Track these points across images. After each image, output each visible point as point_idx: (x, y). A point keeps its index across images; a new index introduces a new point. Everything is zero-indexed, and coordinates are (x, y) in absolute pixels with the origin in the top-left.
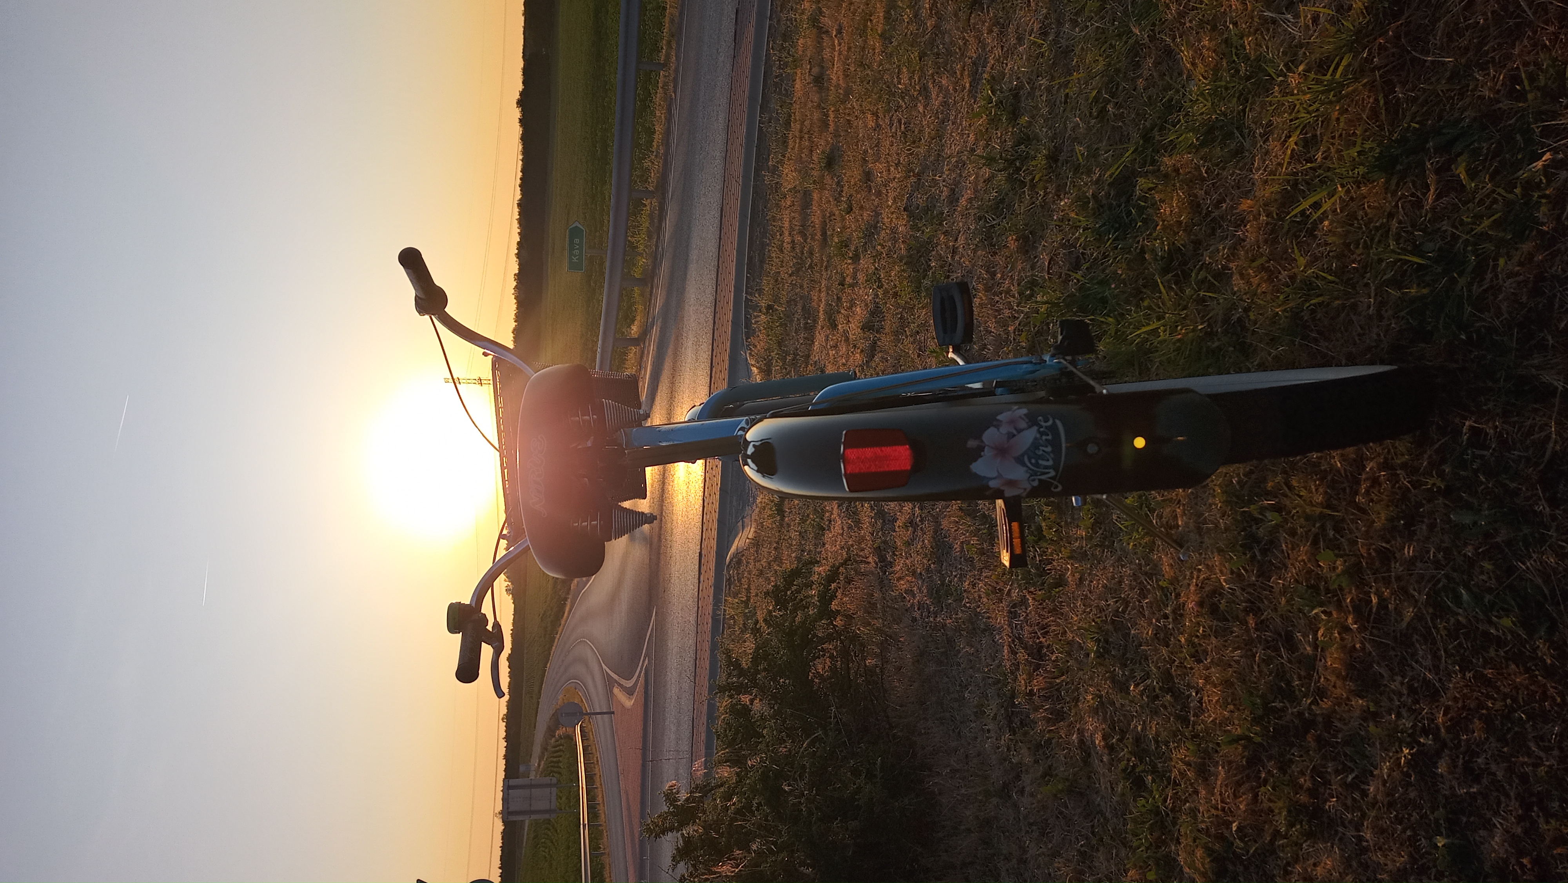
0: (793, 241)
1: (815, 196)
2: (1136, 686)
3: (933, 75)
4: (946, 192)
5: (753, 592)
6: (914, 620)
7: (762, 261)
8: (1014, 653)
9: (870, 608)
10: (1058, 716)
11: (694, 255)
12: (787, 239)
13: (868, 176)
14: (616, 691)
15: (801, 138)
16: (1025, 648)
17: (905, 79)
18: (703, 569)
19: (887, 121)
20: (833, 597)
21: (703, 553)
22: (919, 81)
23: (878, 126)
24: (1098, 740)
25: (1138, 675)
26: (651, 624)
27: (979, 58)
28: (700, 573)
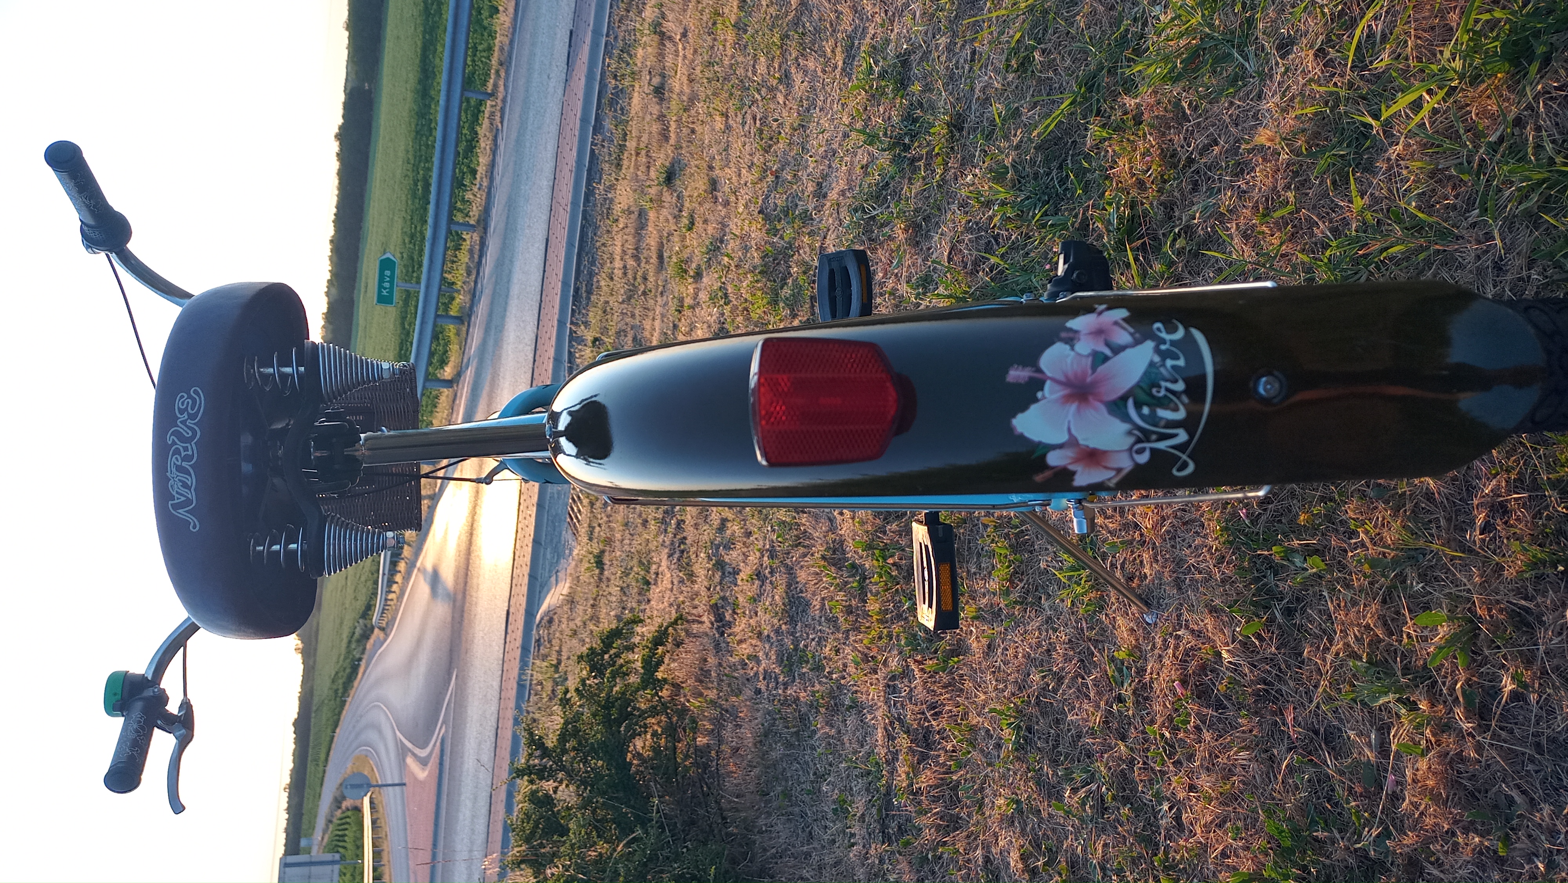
0: (625, 267)
1: (652, 215)
2: (1075, 791)
3: (797, 59)
4: (811, 188)
5: (565, 655)
6: (758, 692)
7: (589, 292)
8: (890, 737)
9: (703, 676)
10: (952, 824)
11: (515, 290)
12: (618, 264)
13: (714, 185)
14: (410, 760)
15: (638, 154)
16: (907, 732)
17: (761, 69)
18: (509, 627)
19: (739, 119)
20: (660, 662)
21: (511, 610)
22: (780, 67)
23: (728, 127)
24: (1014, 858)
25: (1079, 776)
26: (450, 689)
27: (855, 30)
28: (506, 633)
